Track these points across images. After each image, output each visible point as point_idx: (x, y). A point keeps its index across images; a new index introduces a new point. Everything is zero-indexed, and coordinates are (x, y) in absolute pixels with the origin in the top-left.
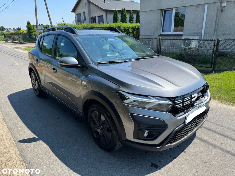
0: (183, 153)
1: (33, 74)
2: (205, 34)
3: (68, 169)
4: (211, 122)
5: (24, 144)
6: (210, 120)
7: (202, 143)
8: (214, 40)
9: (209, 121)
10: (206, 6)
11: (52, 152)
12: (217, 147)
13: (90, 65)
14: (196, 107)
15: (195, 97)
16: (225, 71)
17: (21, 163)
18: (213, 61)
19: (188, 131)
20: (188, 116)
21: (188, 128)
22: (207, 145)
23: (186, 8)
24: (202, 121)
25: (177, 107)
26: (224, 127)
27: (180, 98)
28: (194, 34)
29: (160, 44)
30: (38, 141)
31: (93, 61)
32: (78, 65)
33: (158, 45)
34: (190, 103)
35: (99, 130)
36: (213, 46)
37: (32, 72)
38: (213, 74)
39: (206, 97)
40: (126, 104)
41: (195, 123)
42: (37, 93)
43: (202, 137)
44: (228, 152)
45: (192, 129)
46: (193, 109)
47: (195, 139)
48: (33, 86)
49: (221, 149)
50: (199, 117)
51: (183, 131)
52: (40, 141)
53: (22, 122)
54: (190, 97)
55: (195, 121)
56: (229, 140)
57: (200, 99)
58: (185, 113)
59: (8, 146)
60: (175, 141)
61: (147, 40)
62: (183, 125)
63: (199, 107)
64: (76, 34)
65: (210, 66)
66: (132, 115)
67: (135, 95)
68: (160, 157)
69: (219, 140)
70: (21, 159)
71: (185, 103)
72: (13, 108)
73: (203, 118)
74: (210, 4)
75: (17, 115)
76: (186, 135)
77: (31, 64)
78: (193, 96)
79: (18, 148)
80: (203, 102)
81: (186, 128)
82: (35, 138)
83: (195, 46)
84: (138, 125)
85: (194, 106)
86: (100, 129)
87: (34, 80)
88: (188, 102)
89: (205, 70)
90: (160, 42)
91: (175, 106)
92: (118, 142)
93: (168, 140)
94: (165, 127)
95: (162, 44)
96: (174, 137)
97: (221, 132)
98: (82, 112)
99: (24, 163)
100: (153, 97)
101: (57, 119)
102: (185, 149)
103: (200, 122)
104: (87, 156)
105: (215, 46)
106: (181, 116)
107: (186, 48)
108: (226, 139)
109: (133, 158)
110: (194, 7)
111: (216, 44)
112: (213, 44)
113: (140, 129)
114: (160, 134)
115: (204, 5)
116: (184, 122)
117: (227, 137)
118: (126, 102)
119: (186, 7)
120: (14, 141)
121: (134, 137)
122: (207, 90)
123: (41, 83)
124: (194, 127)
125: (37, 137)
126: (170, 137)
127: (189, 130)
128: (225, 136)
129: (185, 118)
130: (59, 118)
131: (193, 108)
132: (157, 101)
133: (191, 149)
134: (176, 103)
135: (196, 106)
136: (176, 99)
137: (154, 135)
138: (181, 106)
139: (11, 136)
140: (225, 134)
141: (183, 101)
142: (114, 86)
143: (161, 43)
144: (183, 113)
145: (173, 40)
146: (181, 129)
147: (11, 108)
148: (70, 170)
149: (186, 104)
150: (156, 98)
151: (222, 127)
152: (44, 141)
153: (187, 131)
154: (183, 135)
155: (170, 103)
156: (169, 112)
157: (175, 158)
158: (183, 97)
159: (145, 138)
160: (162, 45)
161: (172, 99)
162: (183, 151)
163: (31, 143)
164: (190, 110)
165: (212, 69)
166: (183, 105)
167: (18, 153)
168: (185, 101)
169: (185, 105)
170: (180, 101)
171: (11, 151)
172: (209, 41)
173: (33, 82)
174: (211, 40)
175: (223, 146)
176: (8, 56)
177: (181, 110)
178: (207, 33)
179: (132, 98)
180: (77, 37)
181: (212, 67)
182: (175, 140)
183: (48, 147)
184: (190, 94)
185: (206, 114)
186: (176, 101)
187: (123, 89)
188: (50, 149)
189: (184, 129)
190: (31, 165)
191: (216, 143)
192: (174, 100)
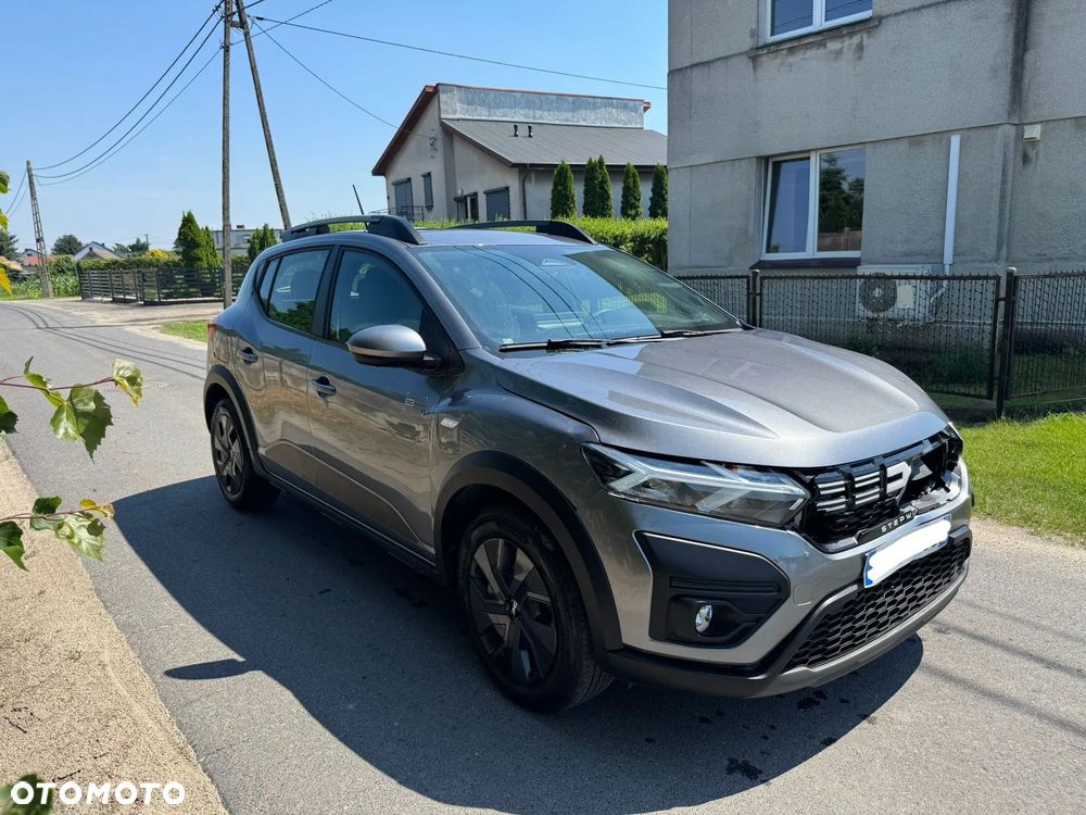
0: (864, 724)
1: (221, 410)
2: (959, 255)
3: (379, 774)
4: (989, 611)
5: (191, 682)
6: (986, 604)
7: (947, 689)
8: (991, 278)
9: (980, 608)
10: (955, 140)
11: (306, 712)
12: (1015, 704)
13: (472, 353)
14: (906, 521)
15: (899, 476)
16: (1053, 411)
17: (181, 751)
18: (997, 367)
19: (881, 620)
20: (873, 552)
21: (880, 611)
22: (970, 697)
23: (869, 149)
24: (942, 591)
25: (827, 509)
26: (1044, 628)
27: (836, 474)
28: (909, 259)
29: (758, 298)
30: (247, 675)
31: (484, 341)
32: (426, 358)
33: (751, 301)
34: (880, 499)
35: (503, 620)
36: (991, 305)
37: (221, 402)
38: (999, 424)
39: (953, 487)
40: (619, 493)
41: (912, 595)
42: (233, 492)
43: (950, 666)
44: (1064, 724)
45: (896, 616)
46: (894, 528)
47: (917, 671)
48: (219, 462)
49: (1031, 711)
50: (927, 571)
51: (857, 616)
52: (255, 672)
53: (175, 603)
54: (878, 473)
55: (910, 587)
56: (1068, 677)
57: (926, 493)
58: (861, 540)
59: (124, 692)
60: (823, 660)
61: (702, 281)
62: (855, 587)
63: (924, 523)
64: (417, 244)
65: (984, 393)
66: (646, 537)
67: (651, 460)
68: (766, 738)
69: (1021, 680)
70: (181, 739)
71: (857, 497)
72: (133, 552)
73: (947, 579)
74: (973, 132)
75: (151, 574)
76: (872, 637)
77: (219, 370)
78: (891, 472)
79: (164, 700)
80: (938, 506)
81: (871, 610)
82: (233, 661)
83: (910, 305)
84: (671, 578)
85: (902, 518)
86: (511, 615)
87: (226, 438)
88: (873, 495)
89: (966, 410)
90: (758, 292)
91: (819, 504)
92: (585, 663)
93: (794, 649)
94: (779, 590)
95: (765, 297)
96: (821, 638)
97: (1035, 648)
98: (432, 550)
99: (192, 753)
100: (730, 466)
101: (323, 592)
102: (874, 711)
103: (931, 591)
104: (454, 728)
105: (1002, 304)
106: (846, 551)
107: (876, 319)
108: (1054, 673)
109: (649, 740)
110: (903, 147)
111: (1003, 294)
112: (991, 296)
113: (677, 599)
114: (760, 622)
115: (942, 136)
116: (860, 581)
117: (1060, 666)
118: (622, 485)
119: (867, 146)
120: (147, 670)
121: (654, 634)
122: (956, 458)
123: (256, 445)
124: (906, 608)
125: (241, 659)
126: (802, 638)
127: (885, 618)
128: (1050, 664)
129: (864, 559)
130: (328, 590)
131: (896, 522)
132: (746, 482)
133: (901, 710)
134: (822, 493)
135: (908, 517)
136: (821, 476)
137: (738, 625)
138: (844, 506)
139: (132, 654)
140: (1050, 655)
141: (851, 490)
142: (569, 426)
143: (761, 294)
144: (853, 540)
145: (816, 281)
146: (850, 607)
147: (128, 550)
148: (386, 777)
149: (862, 499)
150: (740, 471)
151: (1037, 628)
152: (270, 673)
153: (873, 620)
154: (857, 634)
155: (799, 490)
156: (792, 530)
157: (829, 742)
158: (846, 472)
159: (699, 636)
160: (765, 304)
161: (802, 476)
162: (865, 717)
163: (218, 680)
164: (884, 529)
165: (993, 404)
166: (850, 506)
167: (164, 716)
168: (857, 486)
169: (857, 503)
170: (839, 485)
171: (138, 710)
172: (974, 282)
174: (978, 278)
175: (1042, 701)
177: (842, 524)
178: (965, 255)
179: (643, 470)
180: (420, 255)
181: (995, 393)
182: (826, 655)
183: (288, 695)
184: (879, 461)
185: (961, 564)
186: (820, 486)
187: (605, 435)
188: (297, 702)
189: (862, 609)
190: (222, 759)
191: (1011, 689)
192: (813, 479)
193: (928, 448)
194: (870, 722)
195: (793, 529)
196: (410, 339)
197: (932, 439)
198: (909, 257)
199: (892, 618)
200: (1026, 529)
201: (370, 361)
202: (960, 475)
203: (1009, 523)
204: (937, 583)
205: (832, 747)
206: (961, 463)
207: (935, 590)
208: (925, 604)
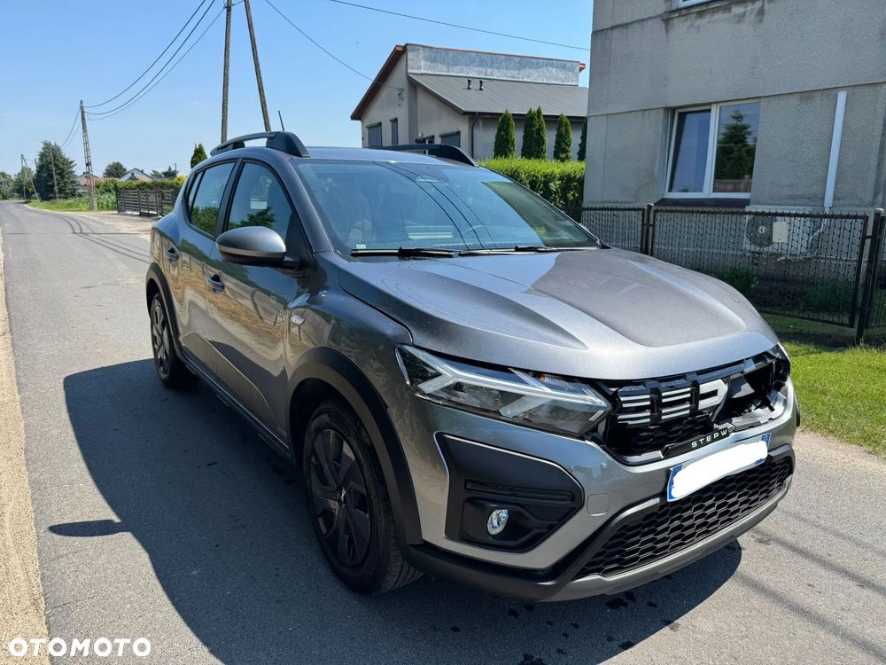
0: (666, 630)
1: (156, 301)
2: (838, 199)
3: (196, 640)
4: (815, 525)
5: (67, 538)
6: (812, 517)
7: (756, 600)
8: (861, 217)
9: (805, 521)
10: (842, 96)
11: (154, 574)
12: (820, 621)
13: (323, 256)
14: (721, 437)
15: (714, 393)
17: (35, 603)
18: (860, 300)
19: (687, 533)
20: (678, 468)
21: (686, 524)
22: (777, 611)
23: (763, 102)
24: (757, 507)
25: (630, 422)
26: (865, 546)
27: (642, 387)
28: (793, 202)
29: (651, 228)
30: (117, 534)
31: (338, 245)
32: (286, 259)
33: (645, 231)
34: (690, 415)
35: (334, 505)
36: (858, 242)
37: (157, 295)
38: (858, 350)
39: (778, 407)
40: (424, 394)
41: (724, 509)
42: (165, 372)
43: (764, 577)
44: (866, 647)
45: (704, 529)
46: (706, 443)
47: (730, 580)
48: (156, 347)
49: (836, 630)
50: (743, 487)
51: (660, 529)
52: (125, 533)
53: (83, 465)
54: (689, 389)
55: (723, 501)
56: (880, 597)
57: (750, 411)
58: (667, 455)
59: (10, 543)
60: (619, 569)
61: (604, 212)
62: (657, 501)
63: (739, 441)
64: (300, 156)
65: (846, 320)
66: (445, 438)
67: (459, 364)
68: (566, 635)
69: (831, 597)
70: (40, 590)
71: (664, 411)
72: (68, 418)
73: (765, 495)
74: (857, 90)
75: (74, 439)
76: (674, 549)
77: (155, 268)
78: (704, 388)
79: (39, 552)
80: (759, 424)
81: (677, 523)
82: (110, 522)
83: (785, 240)
84: (466, 480)
85: (716, 435)
86: (339, 501)
87: (159, 326)
88: (683, 410)
90: (651, 223)
91: (620, 417)
92: (392, 554)
93: (587, 557)
94: (573, 500)
95: (657, 229)
96: (619, 548)
97: (852, 565)
98: (285, 434)
99: (43, 606)
100: (537, 375)
101: (210, 465)
102: (679, 617)
103: (746, 506)
104: (279, 602)
105: (868, 242)
106: (649, 464)
107: (759, 253)
108: (866, 592)
109: (455, 629)
110: (794, 101)
111: (869, 233)
112: (858, 234)
113: (470, 500)
114: (552, 529)
115: (831, 92)
116: (663, 494)
117: (873, 585)
118: (429, 387)
119: (762, 100)
120: (36, 525)
121: (449, 534)
123: (177, 333)
124: (716, 522)
125: (117, 520)
126: (597, 547)
127: (691, 531)
128: (864, 583)
129: (668, 474)
130: (216, 463)
131: (709, 439)
132: (548, 390)
133: (704, 619)
134: (624, 405)
135: (724, 433)
136: (626, 389)
137: (531, 530)
138: (648, 420)
139: (31, 508)
140: (866, 574)
141: (657, 405)
142: (389, 327)
143: (654, 226)
144: (659, 454)
145: (702, 215)
146: (650, 520)
147: (64, 416)
148: (200, 645)
149: (668, 414)
150: (547, 380)
151: (858, 545)
152: (136, 535)
153: (679, 532)
154: (659, 546)
155: (600, 402)
156: (591, 441)
157: (627, 645)
158: (655, 386)
159: (490, 538)
160: (657, 234)
161: (605, 388)
162: (668, 623)
163: (90, 538)
164: (694, 444)
165: (853, 332)
166: (656, 419)
167: (34, 567)
168: (664, 401)
169: (663, 417)
170: (644, 399)
171: (15, 560)
172: (843, 220)
173: (155, 333)
174: (848, 217)
175: (849, 622)
176: (110, 255)
177: (648, 438)
178: (844, 199)
179: (450, 374)
180: (300, 166)
181: (857, 321)
182: (623, 565)
183: (144, 557)
184: (690, 377)
185: (782, 481)
186: (622, 399)
187: (419, 338)
188: (149, 565)
189: (666, 521)
190: (64, 613)
191: (820, 605)
192: (616, 392)
193: (751, 367)
194: (672, 629)
195: (594, 440)
196: (276, 241)
197: (757, 358)
198: (792, 199)
199: (699, 531)
200: (865, 448)
201: (236, 259)
202: (786, 395)
203: (850, 441)
204: (752, 498)
205: (628, 651)
206: (789, 384)
207: (750, 505)
208: (737, 519)
